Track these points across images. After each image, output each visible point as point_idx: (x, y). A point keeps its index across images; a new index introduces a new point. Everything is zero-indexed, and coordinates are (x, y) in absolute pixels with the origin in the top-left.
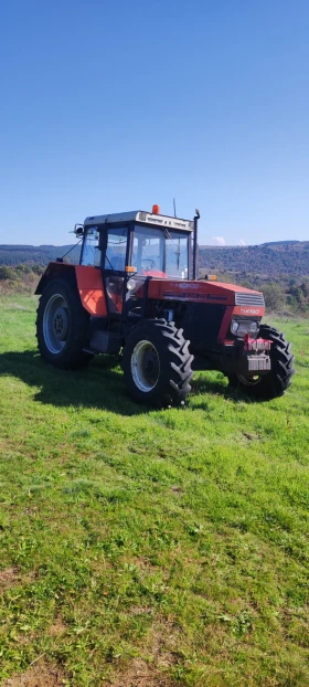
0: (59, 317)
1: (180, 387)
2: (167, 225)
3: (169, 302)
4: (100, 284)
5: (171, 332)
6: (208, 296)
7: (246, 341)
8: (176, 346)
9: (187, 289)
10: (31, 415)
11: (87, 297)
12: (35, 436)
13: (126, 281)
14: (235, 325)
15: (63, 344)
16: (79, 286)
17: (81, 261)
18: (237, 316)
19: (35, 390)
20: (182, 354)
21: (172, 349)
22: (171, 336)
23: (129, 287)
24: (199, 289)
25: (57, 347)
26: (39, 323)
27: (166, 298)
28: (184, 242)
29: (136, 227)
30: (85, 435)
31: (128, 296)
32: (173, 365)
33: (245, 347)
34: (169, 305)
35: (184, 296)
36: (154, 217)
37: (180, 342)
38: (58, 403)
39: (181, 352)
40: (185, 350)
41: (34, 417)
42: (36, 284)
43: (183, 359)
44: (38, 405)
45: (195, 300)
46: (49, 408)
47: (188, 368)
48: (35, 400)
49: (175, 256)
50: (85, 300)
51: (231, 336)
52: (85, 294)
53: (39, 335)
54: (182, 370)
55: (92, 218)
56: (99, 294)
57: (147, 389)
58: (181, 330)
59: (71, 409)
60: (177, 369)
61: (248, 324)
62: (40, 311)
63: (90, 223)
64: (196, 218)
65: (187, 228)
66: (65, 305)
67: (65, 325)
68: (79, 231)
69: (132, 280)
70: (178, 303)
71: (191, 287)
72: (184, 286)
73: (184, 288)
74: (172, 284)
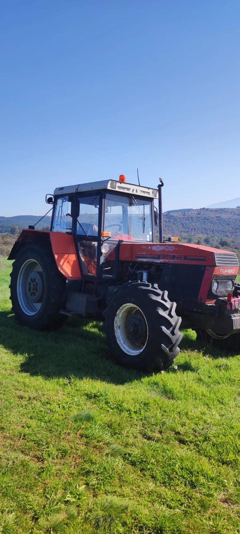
0: (33, 280)
1: (171, 350)
2: (135, 193)
3: (142, 263)
4: (72, 248)
5: (157, 295)
6: (185, 258)
7: (229, 300)
8: (165, 308)
9: (160, 251)
10: (22, 393)
11: (62, 261)
12: (33, 423)
13: (100, 245)
14: (215, 285)
15: (38, 306)
16: (54, 251)
17: (52, 227)
18: (217, 276)
19: (20, 359)
20: (171, 317)
21: (161, 312)
22: (159, 299)
23: (103, 251)
24: (174, 252)
25: (32, 309)
26: (13, 287)
27: (140, 260)
28: (147, 207)
29: (107, 195)
30: (89, 418)
31: (102, 260)
32: (164, 328)
33: (228, 307)
34: (143, 266)
35: (159, 258)
36: (123, 185)
37: (168, 304)
38: (48, 375)
39: (170, 315)
40: (173, 313)
41: (26, 395)
42: (10, 248)
43: (173, 321)
44: (26, 378)
45: (171, 261)
46: (39, 381)
47: (177, 330)
48: (21, 371)
49: (141, 221)
50: (61, 263)
51: (211, 296)
52: (60, 258)
53: (14, 298)
54: (173, 333)
55: (62, 189)
56: (73, 257)
57: (134, 353)
58: (166, 293)
59: (62, 381)
60: (168, 332)
61: (226, 283)
62: (14, 276)
63: (60, 193)
64: (160, 186)
65: (151, 196)
66: (39, 268)
67: (40, 287)
68: (49, 201)
69: (105, 244)
70: (150, 264)
71: (166, 249)
72: (158, 248)
73: (159, 250)
74: (145, 247)
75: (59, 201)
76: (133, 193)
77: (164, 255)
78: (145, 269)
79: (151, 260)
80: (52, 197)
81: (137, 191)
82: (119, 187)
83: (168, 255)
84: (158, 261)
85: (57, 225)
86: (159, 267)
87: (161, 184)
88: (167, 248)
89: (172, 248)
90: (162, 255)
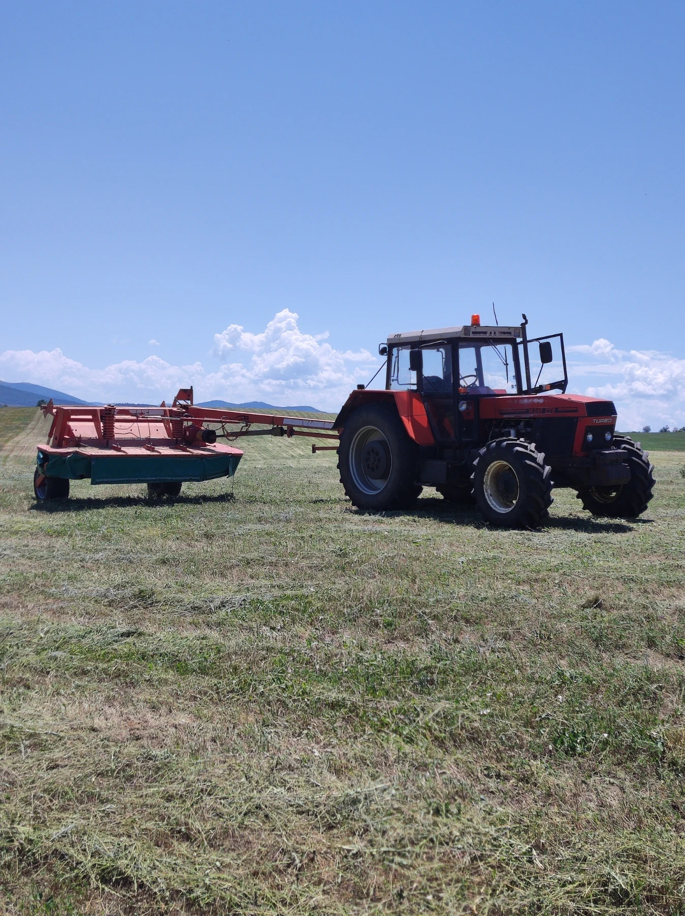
75: (395, 350)
76: (491, 337)
77: (534, 409)
78: (512, 427)
79: (519, 415)
80: (386, 346)
81: (495, 333)
82: (473, 333)
83: (537, 409)
84: (527, 416)
85: (393, 380)
86: (528, 423)
87: (524, 321)
90: (531, 409)
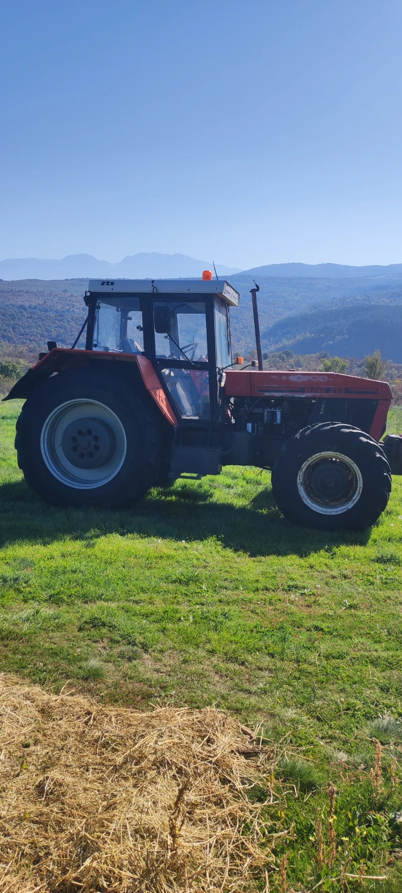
0: (83, 433)
4: (157, 380)
6: (346, 391)
9: (303, 382)
11: (158, 400)
24: (327, 383)
45: (326, 395)
52: (156, 396)
56: (163, 394)
63: (106, 289)
64: (254, 291)
71: (313, 379)
72: (299, 378)
73: (301, 380)
74: (275, 377)
77: (312, 388)
79: (290, 394)
82: (227, 291)
83: (318, 388)
84: (303, 396)
88: (315, 378)
89: (324, 379)
90: (308, 388)
